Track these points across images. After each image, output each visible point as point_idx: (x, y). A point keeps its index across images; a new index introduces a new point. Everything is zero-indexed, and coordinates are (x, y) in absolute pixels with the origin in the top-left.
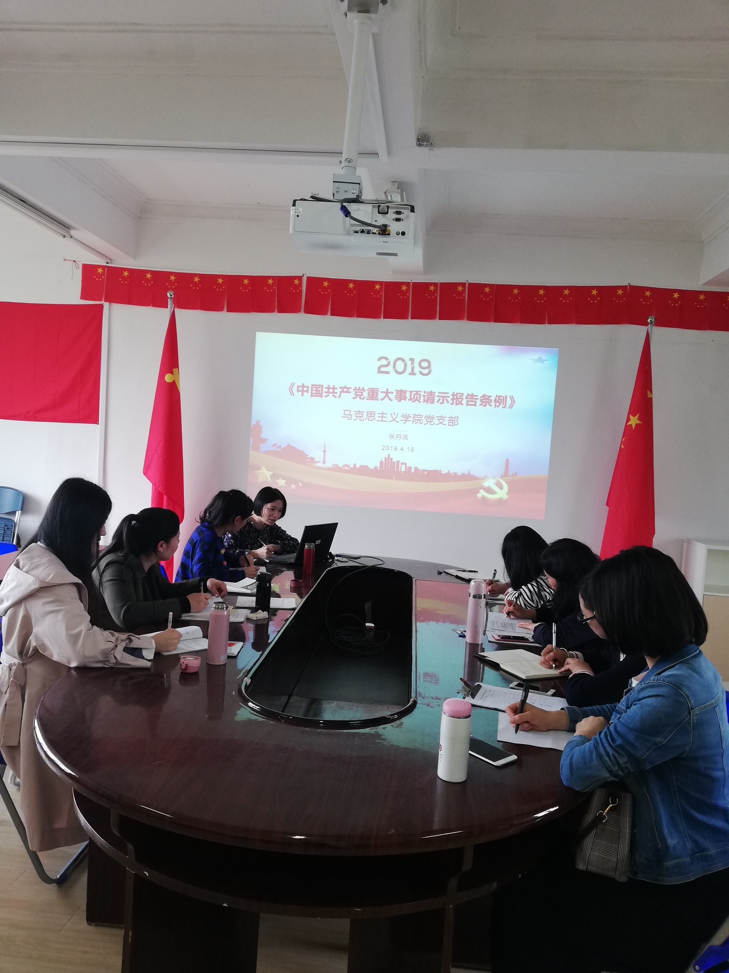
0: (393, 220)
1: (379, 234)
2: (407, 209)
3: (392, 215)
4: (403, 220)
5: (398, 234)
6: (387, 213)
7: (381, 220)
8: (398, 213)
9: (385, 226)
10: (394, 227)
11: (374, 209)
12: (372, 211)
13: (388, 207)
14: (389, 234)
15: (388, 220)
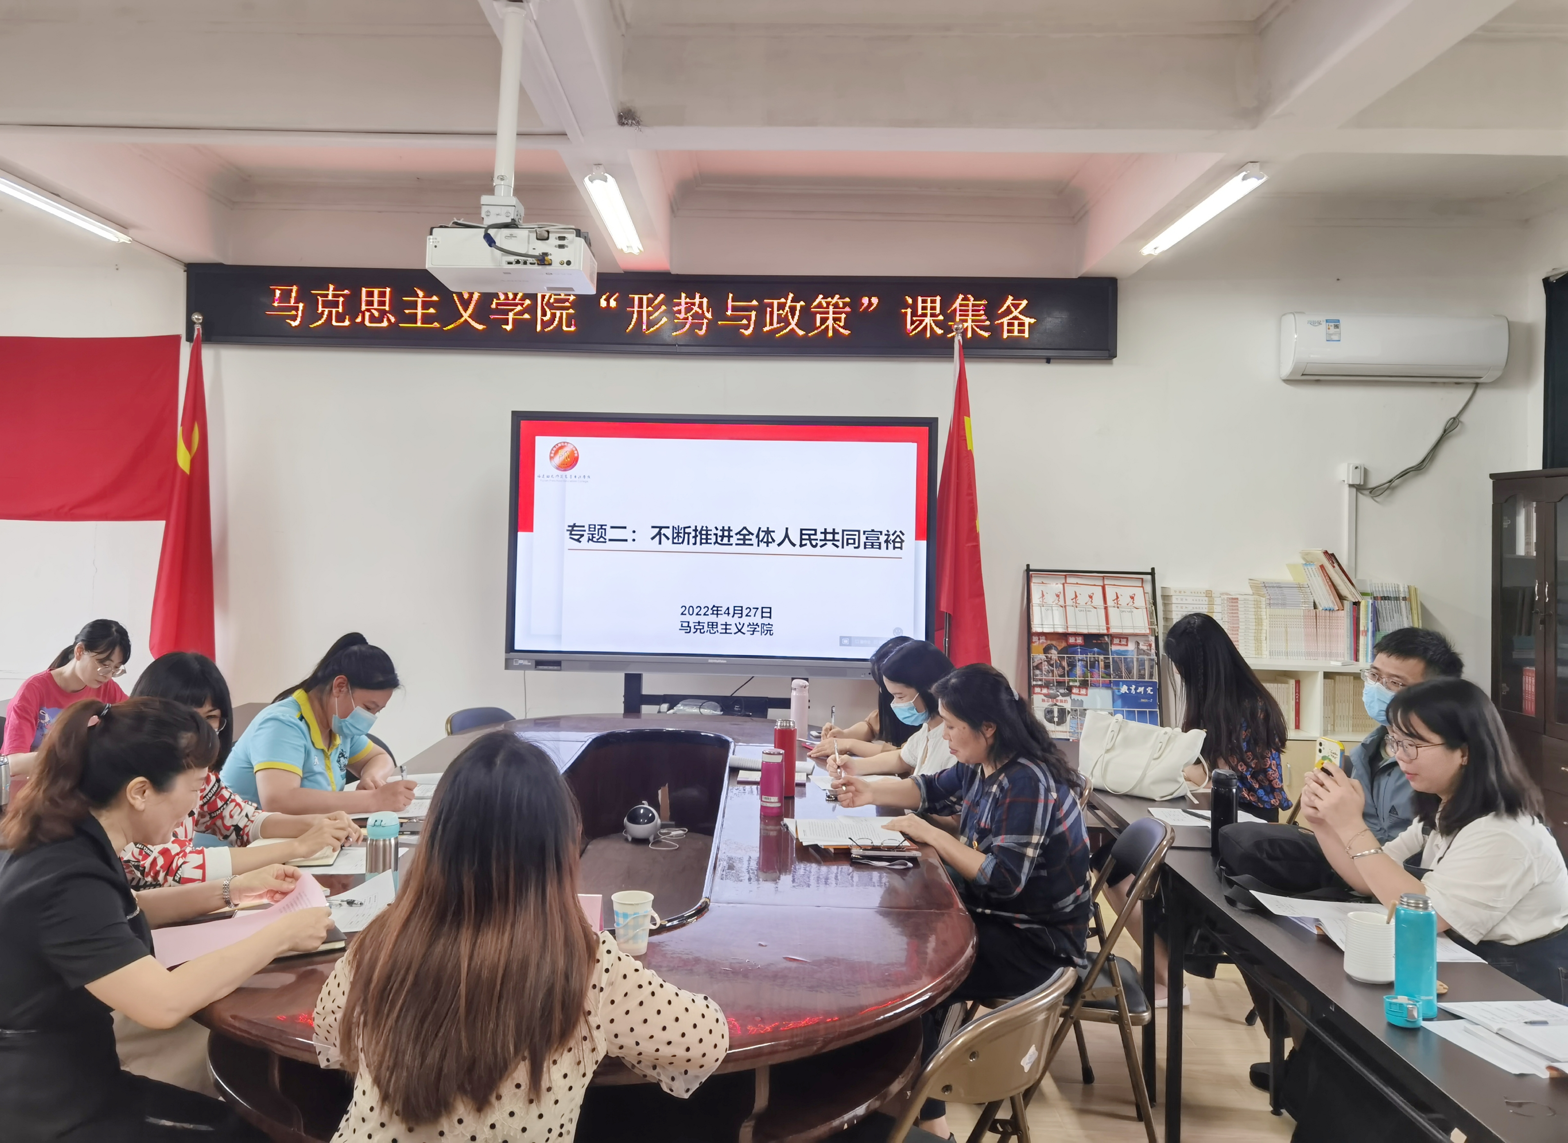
0: (556, 246)
1: (538, 264)
2: (572, 233)
3: (553, 241)
4: (567, 247)
5: (562, 264)
6: (547, 239)
7: (540, 248)
8: (562, 238)
9: (546, 254)
10: (556, 256)
11: (531, 234)
12: (529, 236)
13: (548, 232)
14: (550, 264)
15: (549, 247)
